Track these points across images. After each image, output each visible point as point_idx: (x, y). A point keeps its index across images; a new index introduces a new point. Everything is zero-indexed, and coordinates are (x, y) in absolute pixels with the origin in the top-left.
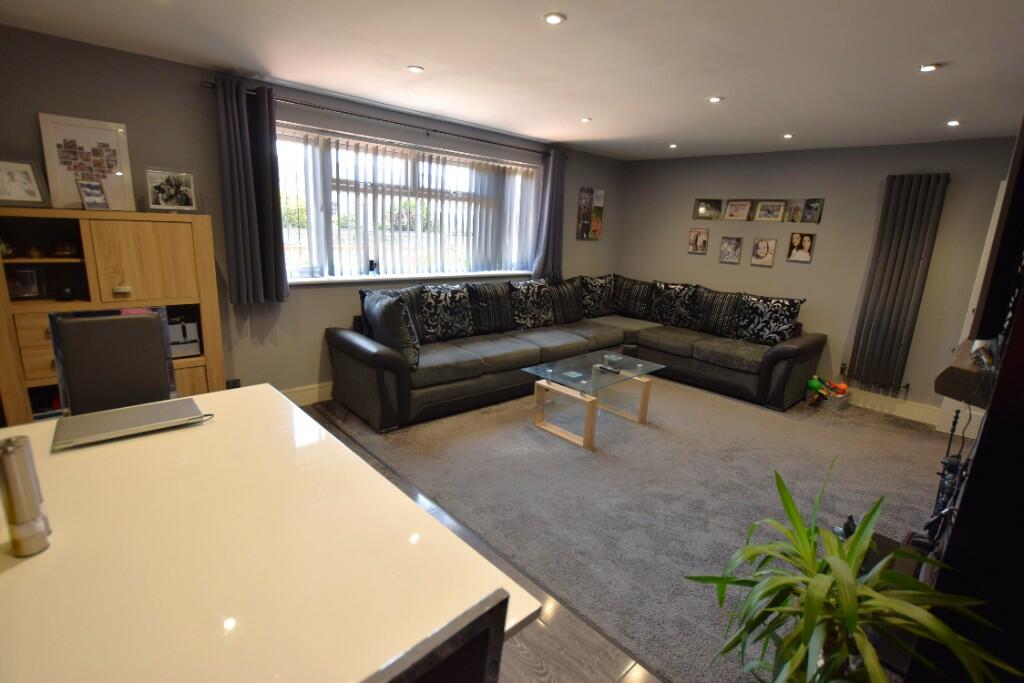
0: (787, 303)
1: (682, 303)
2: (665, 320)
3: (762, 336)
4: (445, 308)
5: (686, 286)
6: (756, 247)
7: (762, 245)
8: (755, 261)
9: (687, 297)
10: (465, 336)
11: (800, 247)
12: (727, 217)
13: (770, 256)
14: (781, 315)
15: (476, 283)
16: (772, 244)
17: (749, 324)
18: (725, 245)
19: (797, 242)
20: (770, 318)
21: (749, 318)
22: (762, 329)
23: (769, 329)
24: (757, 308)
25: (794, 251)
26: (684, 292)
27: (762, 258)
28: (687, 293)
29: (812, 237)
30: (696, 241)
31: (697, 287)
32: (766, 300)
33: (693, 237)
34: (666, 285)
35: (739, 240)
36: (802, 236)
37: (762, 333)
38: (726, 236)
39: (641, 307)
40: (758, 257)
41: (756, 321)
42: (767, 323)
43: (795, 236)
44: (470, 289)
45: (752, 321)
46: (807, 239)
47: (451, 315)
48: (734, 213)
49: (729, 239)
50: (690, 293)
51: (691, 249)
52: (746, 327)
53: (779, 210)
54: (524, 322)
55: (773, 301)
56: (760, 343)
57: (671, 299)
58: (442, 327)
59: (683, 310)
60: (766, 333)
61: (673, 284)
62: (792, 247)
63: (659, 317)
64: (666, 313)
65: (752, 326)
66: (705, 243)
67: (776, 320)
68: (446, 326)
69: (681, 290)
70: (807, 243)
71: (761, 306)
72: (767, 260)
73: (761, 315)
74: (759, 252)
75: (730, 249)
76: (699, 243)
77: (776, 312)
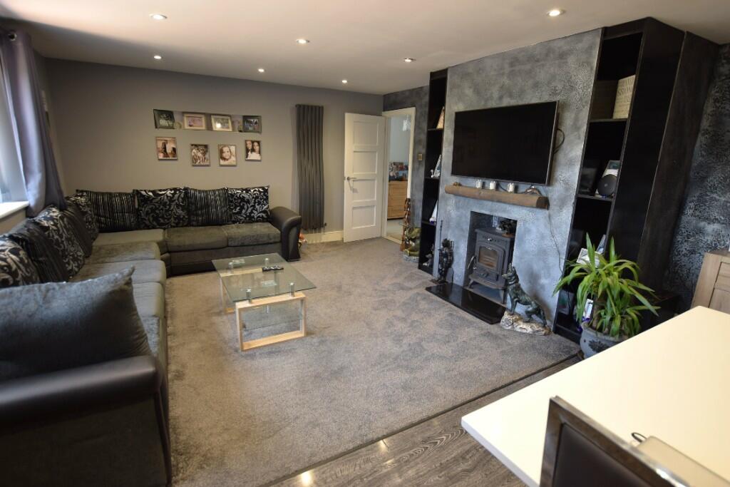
0: (261, 190)
1: (178, 206)
2: (163, 224)
3: (253, 217)
5: (175, 189)
6: (221, 152)
7: (226, 149)
8: (222, 162)
9: (180, 199)
11: (253, 150)
12: (187, 127)
13: (233, 158)
14: (261, 199)
16: (233, 148)
17: (241, 210)
18: (194, 151)
19: (250, 147)
20: (255, 203)
21: (240, 206)
22: (252, 212)
23: (257, 210)
24: (244, 197)
25: (249, 153)
26: (176, 196)
27: (227, 160)
28: (179, 196)
29: (259, 142)
30: (165, 148)
31: (186, 189)
32: (247, 190)
33: (160, 145)
34: (153, 192)
35: (206, 146)
36: (253, 142)
37: (252, 215)
38: (193, 143)
39: (130, 219)
40: (224, 159)
41: (246, 207)
42: (254, 206)
43: (248, 142)
45: (242, 208)
46: (256, 144)
48: (192, 124)
49: (196, 145)
50: (182, 196)
51: (161, 156)
52: (240, 213)
53: (228, 123)
55: (252, 191)
56: (254, 222)
57: (165, 204)
59: (180, 211)
60: (256, 214)
61: (160, 190)
62: (247, 150)
63: (155, 223)
64: (163, 217)
65: (244, 211)
66: (174, 150)
67: (259, 203)
69: (173, 194)
70: (257, 148)
71: (246, 196)
72: (232, 160)
73: (248, 202)
74: (224, 155)
75: (200, 154)
76: (169, 150)
77: (257, 197)
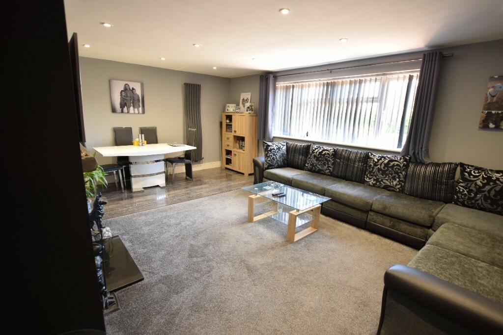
4: (315, 156)
10: (322, 174)
15: (339, 148)
44: (335, 151)
47: (316, 160)
54: (368, 180)
58: (311, 165)
68: (312, 165)
